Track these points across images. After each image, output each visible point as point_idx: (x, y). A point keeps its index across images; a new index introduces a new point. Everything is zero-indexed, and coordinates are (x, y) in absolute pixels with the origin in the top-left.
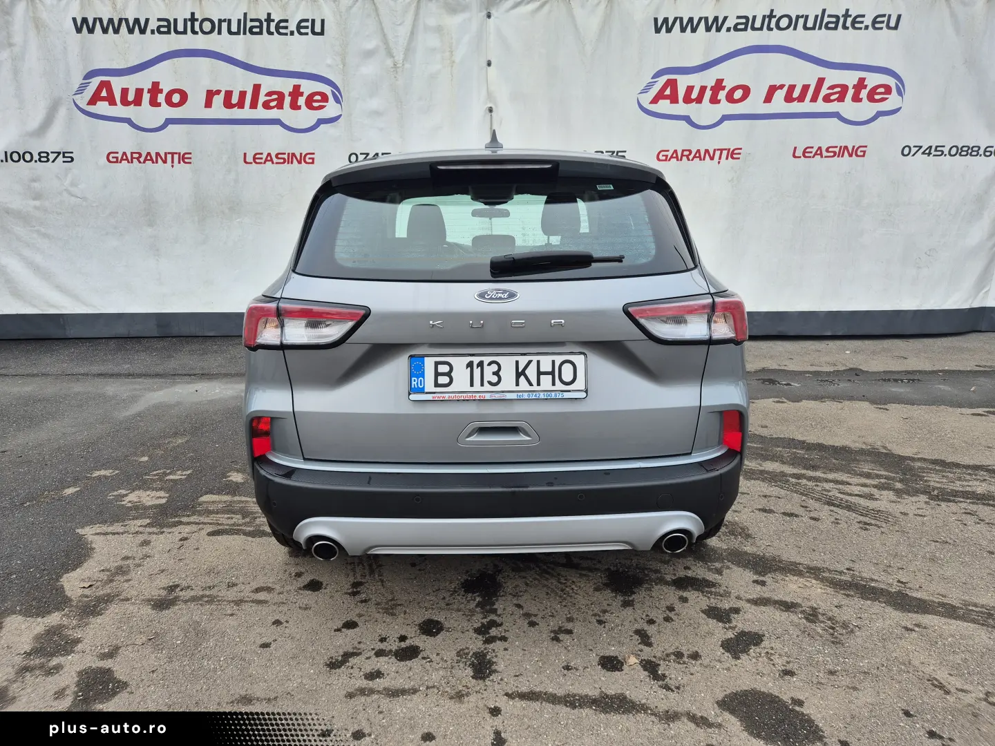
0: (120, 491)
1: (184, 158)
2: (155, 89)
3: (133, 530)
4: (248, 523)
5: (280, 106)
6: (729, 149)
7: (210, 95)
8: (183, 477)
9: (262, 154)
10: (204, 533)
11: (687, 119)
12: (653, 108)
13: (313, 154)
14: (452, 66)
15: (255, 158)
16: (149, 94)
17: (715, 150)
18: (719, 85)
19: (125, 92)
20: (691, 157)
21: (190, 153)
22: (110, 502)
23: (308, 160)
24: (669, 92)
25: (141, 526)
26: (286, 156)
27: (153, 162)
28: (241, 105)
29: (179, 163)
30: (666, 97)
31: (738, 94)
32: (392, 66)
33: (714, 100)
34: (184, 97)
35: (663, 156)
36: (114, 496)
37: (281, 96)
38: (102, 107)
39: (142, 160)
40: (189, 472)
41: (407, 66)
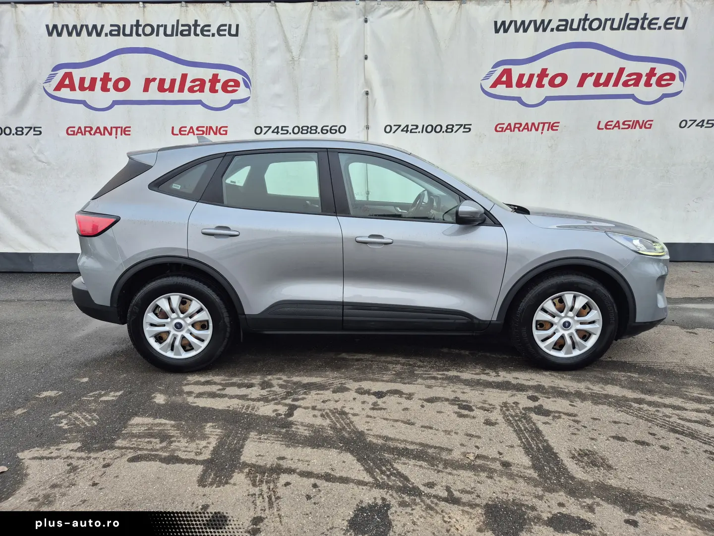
0: (60, 413)
1: (125, 131)
2: (106, 78)
3: (65, 455)
4: (165, 447)
5: (202, 90)
6: (550, 123)
7: (148, 82)
8: (114, 398)
9: (186, 127)
10: (125, 459)
11: (519, 100)
12: (493, 91)
13: (227, 127)
14: (337, 60)
15: (180, 131)
16: (101, 82)
17: (539, 124)
18: (543, 73)
19: (82, 80)
20: (521, 129)
21: (130, 127)
22: (50, 424)
23: (222, 132)
24: (505, 78)
25: (72, 450)
26: (204, 129)
27: (101, 134)
28: (171, 89)
29: (121, 135)
30: (503, 83)
31: (558, 80)
32: (290, 59)
33: (540, 85)
34: (127, 83)
35: (500, 128)
36: (54, 417)
37: (203, 82)
38: (65, 93)
39: (93, 132)
40: (121, 393)
41: (302, 59)
